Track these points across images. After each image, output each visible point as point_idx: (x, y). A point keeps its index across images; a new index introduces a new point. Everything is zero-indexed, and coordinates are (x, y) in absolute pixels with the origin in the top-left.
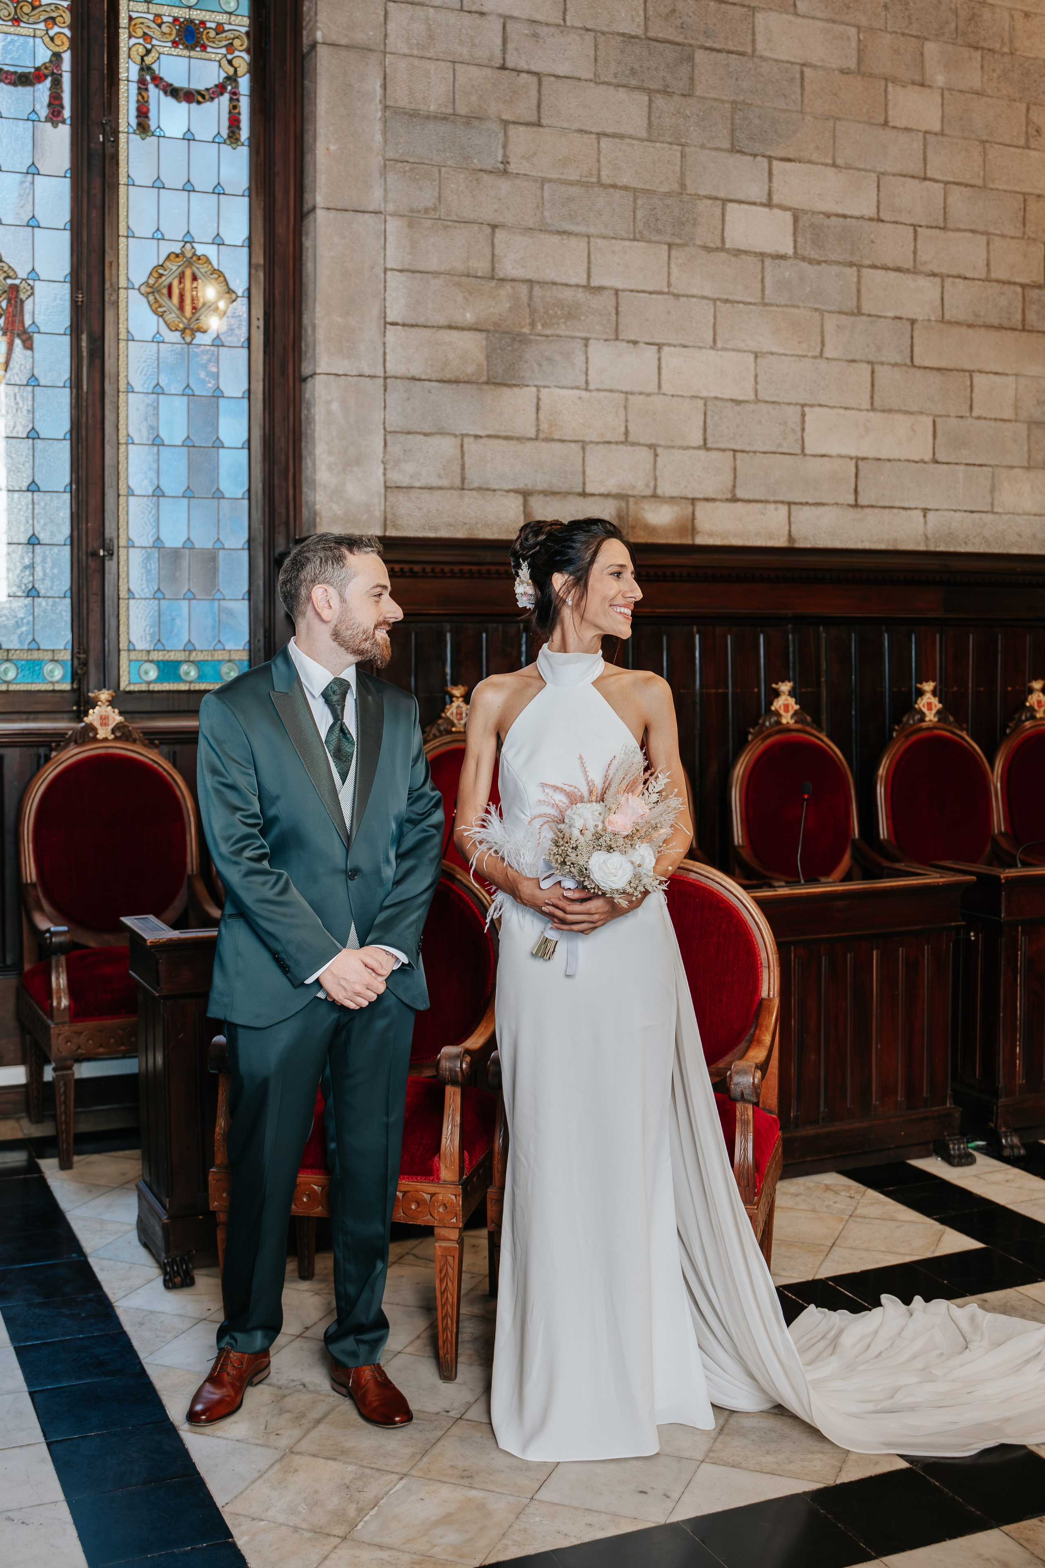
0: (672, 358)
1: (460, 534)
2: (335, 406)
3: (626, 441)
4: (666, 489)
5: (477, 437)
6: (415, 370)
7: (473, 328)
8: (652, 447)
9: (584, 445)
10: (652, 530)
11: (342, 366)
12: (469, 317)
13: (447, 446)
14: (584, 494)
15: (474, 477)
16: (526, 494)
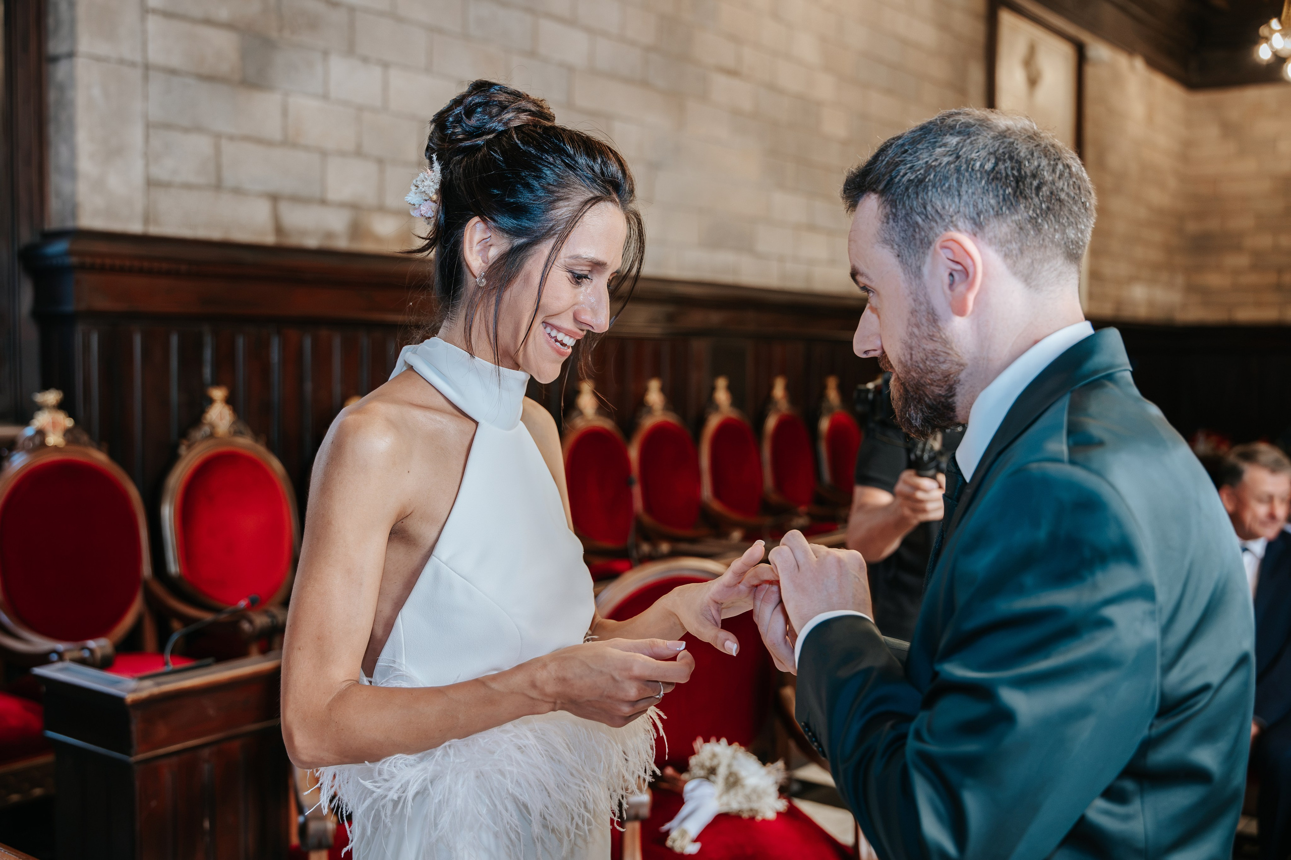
0: (397, 79)
1: (216, 234)
2: (96, 92)
3: (359, 153)
4: (391, 201)
5: (232, 138)
6: (175, 61)
7: (229, 26)
8: (380, 162)
9: (324, 154)
10: (378, 239)
11: (103, 48)
12: (223, 14)
13: (202, 144)
14: (323, 202)
15: (230, 178)
16: (275, 198)
